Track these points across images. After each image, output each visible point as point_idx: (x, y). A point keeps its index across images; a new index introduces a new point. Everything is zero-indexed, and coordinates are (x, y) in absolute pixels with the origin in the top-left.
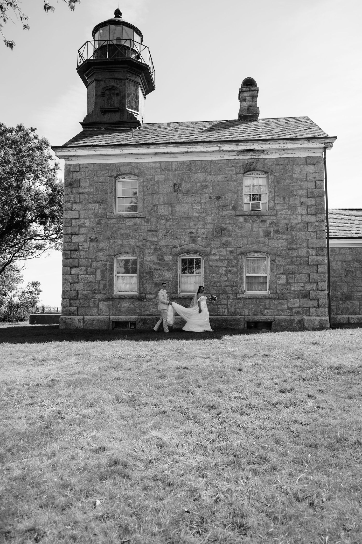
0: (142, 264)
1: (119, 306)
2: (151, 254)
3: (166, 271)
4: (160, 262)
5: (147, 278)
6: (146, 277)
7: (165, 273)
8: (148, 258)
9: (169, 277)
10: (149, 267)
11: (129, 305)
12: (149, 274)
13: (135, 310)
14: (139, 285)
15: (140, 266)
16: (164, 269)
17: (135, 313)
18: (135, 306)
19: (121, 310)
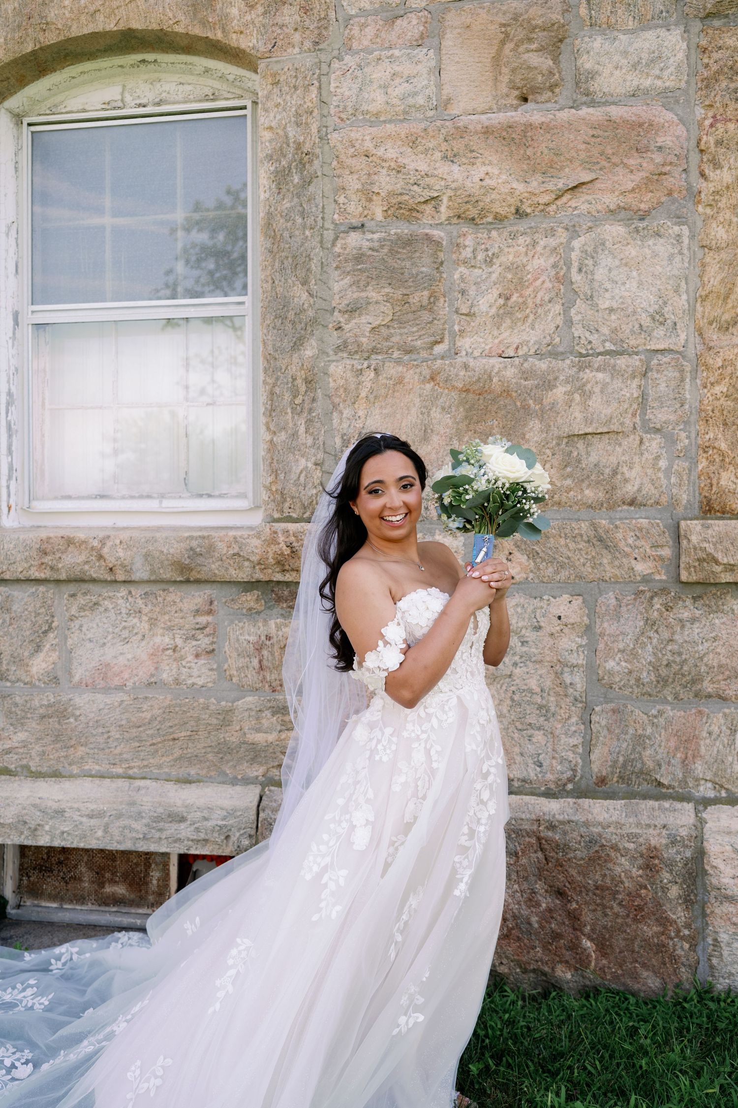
0: (304, 158)
1: (39, 665)
2: (411, 26)
3: (614, 230)
4: (532, 114)
5: (364, 322)
6: (353, 310)
7: (591, 254)
8: (379, 73)
9: (647, 300)
10: (385, 182)
11: (156, 654)
12: (395, 277)
13: (225, 718)
14: (271, 411)
15: (281, 178)
16: (581, 203)
17: (224, 751)
18: (222, 674)
19: (61, 712)
